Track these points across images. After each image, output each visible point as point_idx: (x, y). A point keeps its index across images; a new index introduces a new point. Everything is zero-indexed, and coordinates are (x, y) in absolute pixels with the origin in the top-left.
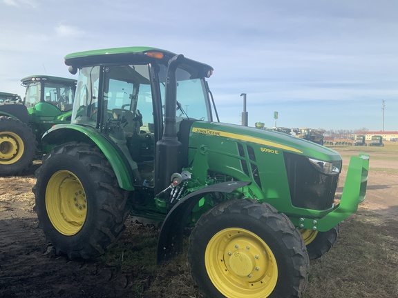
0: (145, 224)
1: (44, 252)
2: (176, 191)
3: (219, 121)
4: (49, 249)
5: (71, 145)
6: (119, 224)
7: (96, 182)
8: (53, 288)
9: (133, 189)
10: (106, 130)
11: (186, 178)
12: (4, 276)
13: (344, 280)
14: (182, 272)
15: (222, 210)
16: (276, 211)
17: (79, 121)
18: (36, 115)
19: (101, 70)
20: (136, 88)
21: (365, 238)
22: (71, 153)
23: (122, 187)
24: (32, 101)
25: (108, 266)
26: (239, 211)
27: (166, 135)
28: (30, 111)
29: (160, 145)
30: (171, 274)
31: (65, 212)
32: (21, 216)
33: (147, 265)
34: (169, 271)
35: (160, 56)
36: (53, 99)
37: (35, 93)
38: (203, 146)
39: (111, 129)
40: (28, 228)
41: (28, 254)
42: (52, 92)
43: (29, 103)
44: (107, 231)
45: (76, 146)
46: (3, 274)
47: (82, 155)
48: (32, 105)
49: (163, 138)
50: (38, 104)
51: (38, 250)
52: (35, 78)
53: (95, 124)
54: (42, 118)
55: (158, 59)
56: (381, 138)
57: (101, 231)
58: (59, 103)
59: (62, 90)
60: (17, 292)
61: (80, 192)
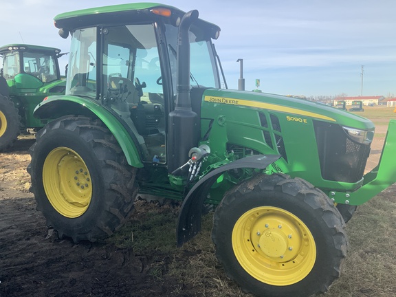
0: (149, 200)
1: (46, 236)
2: (195, 168)
3: (227, 88)
4: (50, 233)
5: (69, 119)
6: (129, 203)
7: (102, 159)
8: (62, 277)
9: (142, 166)
10: (108, 100)
11: (205, 153)
12: (6, 266)
13: (367, 252)
14: (199, 252)
15: (251, 187)
16: (313, 186)
17: (75, 92)
18: (17, 87)
19: (98, 31)
20: (133, 53)
21: (374, 206)
22: (69, 128)
23: (130, 164)
24: (11, 73)
25: (119, 249)
26: (272, 188)
27: (179, 105)
28: (10, 83)
29: (174, 117)
30: (188, 254)
31: (66, 193)
32: (14, 196)
33: (160, 245)
34: (185, 251)
35: (167, 13)
36: (33, 70)
37: (14, 63)
38: (221, 116)
39: (114, 100)
40: (23, 210)
41: (28, 239)
42: (32, 63)
43: (7, 75)
44: (116, 211)
45: (74, 120)
46: (4, 263)
47: (83, 130)
48: (11, 77)
49: (176, 109)
50: (18, 76)
51: (38, 233)
52: (13, 47)
53: (94, 95)
54: (23, 91)
55: (165, 17)
56: (361, 102)
57: (109, 212)
58: (39, 74)
59: (42, 60)
60: (23, 284)
61: (81, 171)
